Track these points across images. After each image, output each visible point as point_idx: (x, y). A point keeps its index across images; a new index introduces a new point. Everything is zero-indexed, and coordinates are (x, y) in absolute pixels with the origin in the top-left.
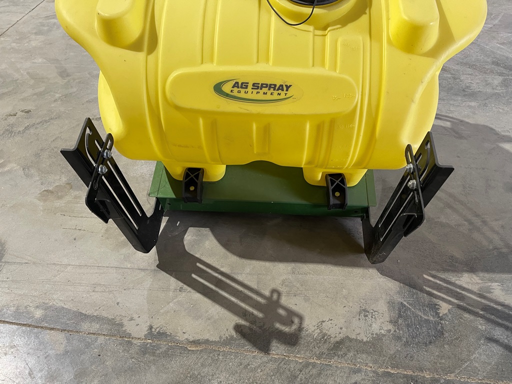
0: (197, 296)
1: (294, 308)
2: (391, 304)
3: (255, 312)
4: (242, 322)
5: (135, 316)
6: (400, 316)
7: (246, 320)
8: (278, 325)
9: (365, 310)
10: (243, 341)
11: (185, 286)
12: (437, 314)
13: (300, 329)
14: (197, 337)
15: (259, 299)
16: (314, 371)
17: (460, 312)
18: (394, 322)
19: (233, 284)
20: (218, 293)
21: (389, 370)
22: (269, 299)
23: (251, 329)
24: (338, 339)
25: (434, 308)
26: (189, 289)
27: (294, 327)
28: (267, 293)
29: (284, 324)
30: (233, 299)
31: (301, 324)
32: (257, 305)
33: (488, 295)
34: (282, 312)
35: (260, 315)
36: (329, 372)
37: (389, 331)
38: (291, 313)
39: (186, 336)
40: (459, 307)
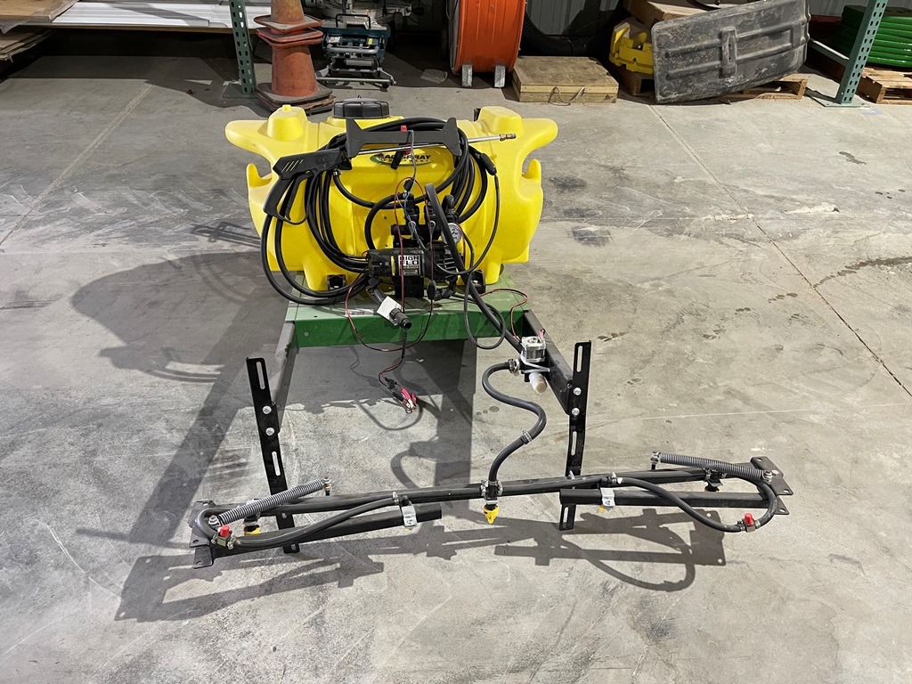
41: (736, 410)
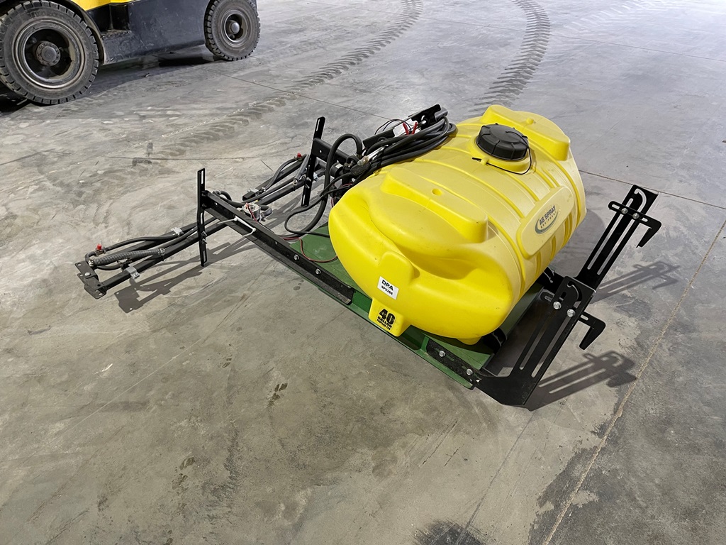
0: (572, 396)
1: (604, 352)
2: (615, 310)
3: (600, 371)
4: (607, 381)
5: (578, 439)
6: (627, 312)
7: (606, 378)
8: (615, 365)
9: (617, 323)
10: (623, 386)
11: (560, 400)
12: (630, 297)
13: (622, 356)
14: (612, 408)
15: (589, 365)
16: (656, 362)
17: (632, 289)
18: (630, 316)
19: (570, 374)
20: (574, 385)
21: (663, 333)
22: (591, 361)
23: (614, 379)
24: (635, 343)
25: (624, 296)
26: (564, 399)
27: (619, 358)
28: (586, 360)
29: (615, 362)
30: (584, 378)
31: (617, 354)
32: (594, 369)
33: (623, 274)
34: (604, 359)
35: (603, 370)
36: (658, 357)
37: (636, 321)
38: (608, 354)
39: (609, 414)
40: (628, 288)
41: (133, 390)
